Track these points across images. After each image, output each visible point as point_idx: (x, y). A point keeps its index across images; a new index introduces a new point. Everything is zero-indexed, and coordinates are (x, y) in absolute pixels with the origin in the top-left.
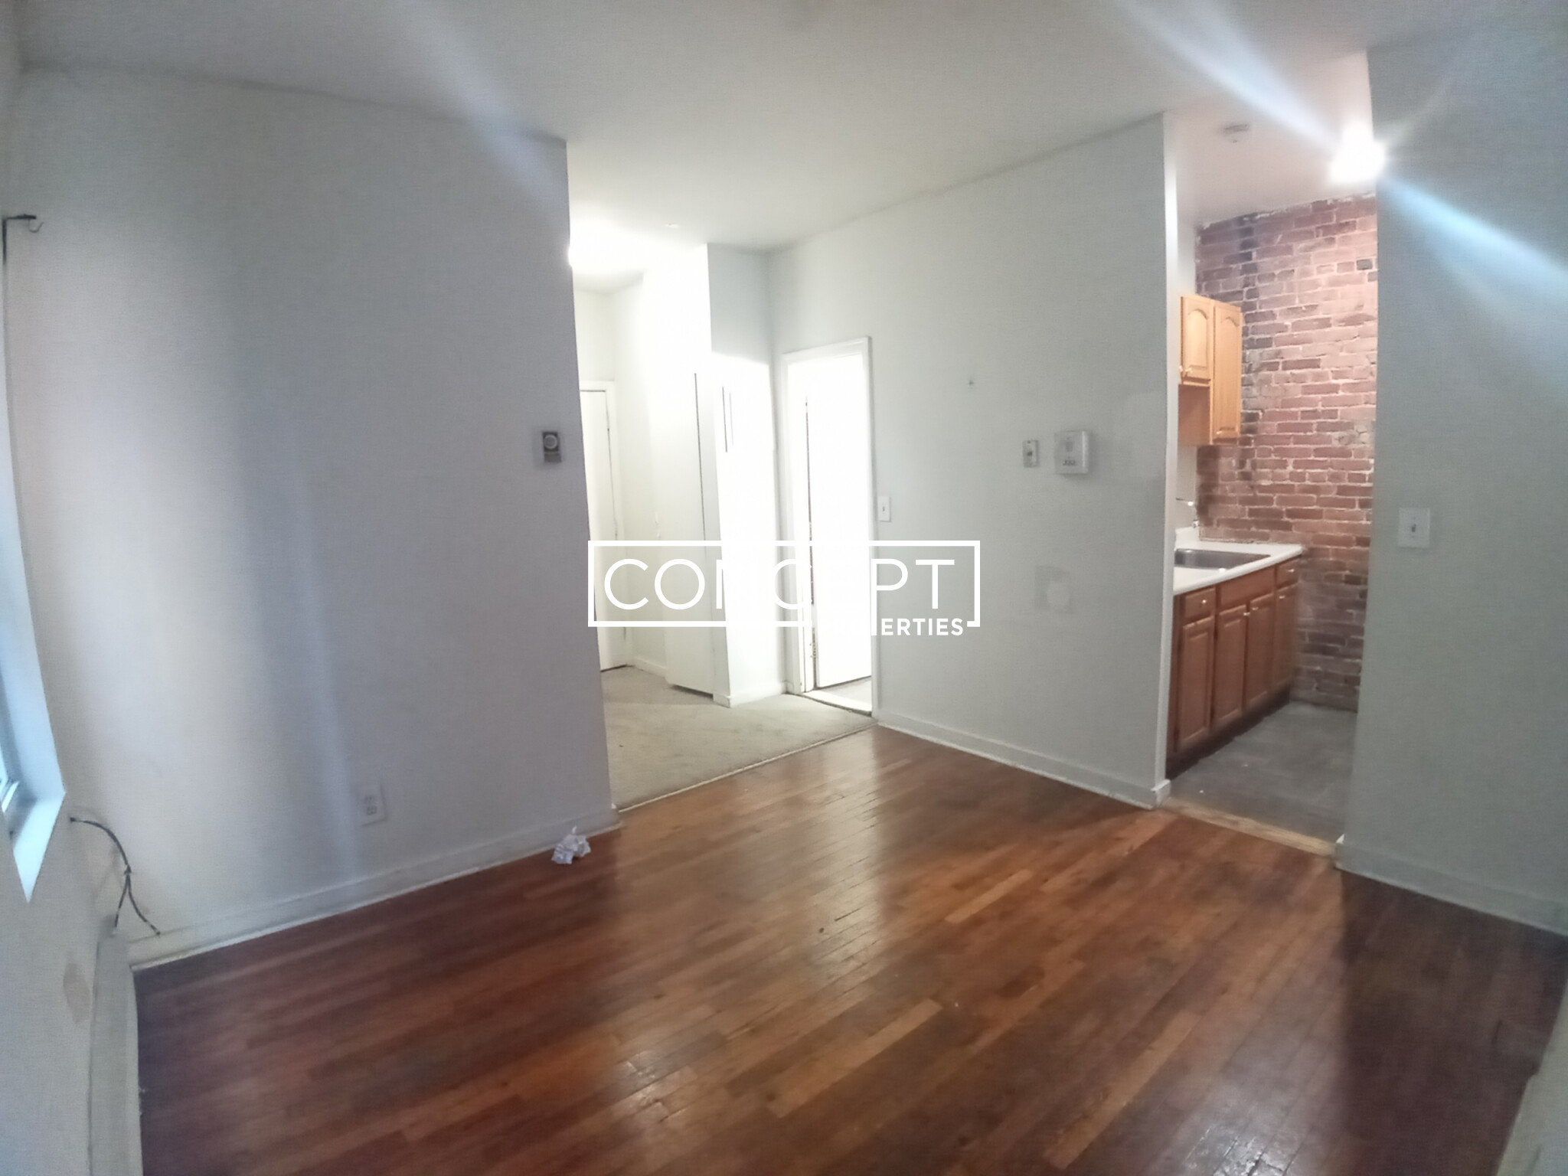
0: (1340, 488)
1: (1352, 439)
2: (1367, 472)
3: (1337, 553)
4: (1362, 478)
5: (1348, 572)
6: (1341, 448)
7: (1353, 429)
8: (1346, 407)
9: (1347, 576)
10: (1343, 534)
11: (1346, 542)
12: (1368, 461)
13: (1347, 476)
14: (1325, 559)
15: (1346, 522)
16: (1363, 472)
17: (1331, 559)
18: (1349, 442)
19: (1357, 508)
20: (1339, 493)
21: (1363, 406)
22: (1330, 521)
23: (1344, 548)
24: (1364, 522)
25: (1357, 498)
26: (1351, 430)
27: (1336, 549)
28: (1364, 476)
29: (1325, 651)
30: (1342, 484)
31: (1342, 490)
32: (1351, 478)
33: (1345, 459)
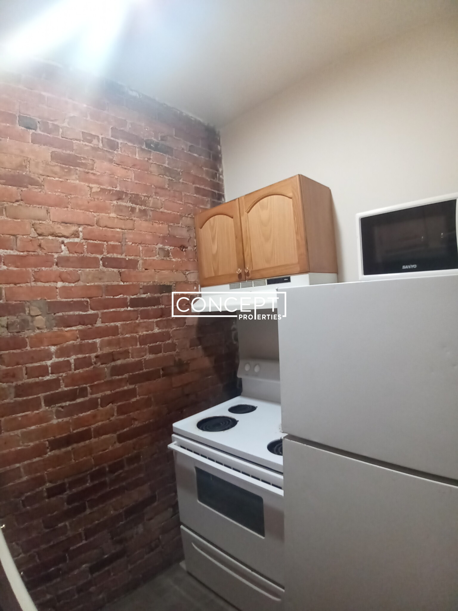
0: (17, 387)
1: (25, 325)
2: (49, 363)
3: (29, 469)
4: (44, 371)
5: (48, 485)
6: (13, 338)
7: (25, 312)
8: (12, 285)
9: (48, 490)
10: (32, 444)
11: (39, 451)
12: (49, 350)
13: (24, 372)
14: (17, 481)
15: (33, 427)
16: (44, 363)
17: (25, 478)
18: (23, 329)
19: (44, 408)
20: (17, 395)
21: (33, 284)
22: (12, 433)
23: (37, 459)
24: (55, 421)
25: (41, 395)
26: (22, 314)
27: (29, 465)
28: (46, 367)
29: (49, 578)
30: (20, 383)
31: (21, 391)
32: (30, 373)
33: (19, 351)
